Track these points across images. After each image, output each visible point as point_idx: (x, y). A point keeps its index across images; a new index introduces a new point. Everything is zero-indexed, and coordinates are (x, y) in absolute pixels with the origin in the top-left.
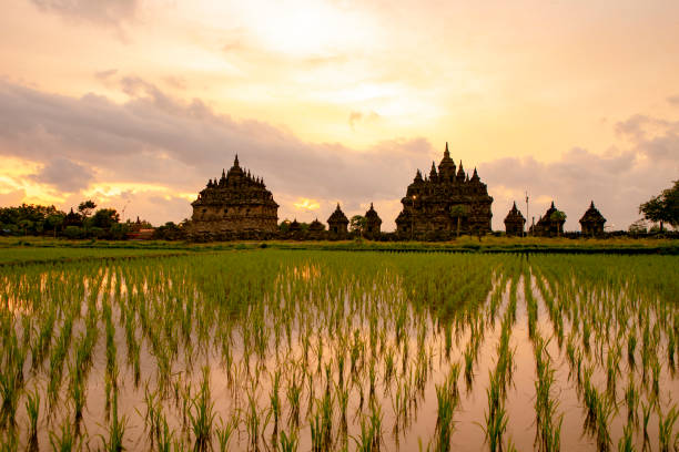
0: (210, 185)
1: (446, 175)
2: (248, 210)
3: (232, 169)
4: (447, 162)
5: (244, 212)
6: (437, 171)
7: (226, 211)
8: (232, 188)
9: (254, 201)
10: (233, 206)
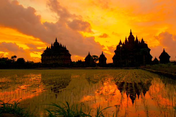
0: (47, 48)
1: (131, 41)
3: (55, 43)
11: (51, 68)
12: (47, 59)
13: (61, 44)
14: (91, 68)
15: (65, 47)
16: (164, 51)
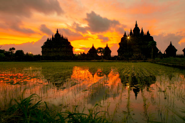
0: (48, 40)
1: (136, 34)
2: (61, 49)
3: (56, 34)
7: (53, 49)
10: (56, 47)
11: (55, 61)
12: (48, 51)
13: (62, 36)
14: (96, 60)
15: (67, 38)
16: (171, 44)
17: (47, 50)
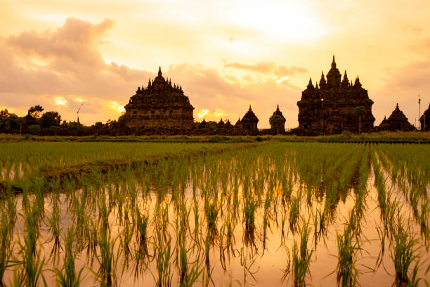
0: (139, 92)
1: (333, 83)
2: (171, 112)
3: (157, 78)
4: (334, 72)
5: (167, 113)
6: (326, 79)
7: (153, 112)
8: (157, 94)
9: (176, 104)
10: (159, 108)
12: (140, 116)
15: (181, 88)
16: (397, 108)
17: (139, 114)
